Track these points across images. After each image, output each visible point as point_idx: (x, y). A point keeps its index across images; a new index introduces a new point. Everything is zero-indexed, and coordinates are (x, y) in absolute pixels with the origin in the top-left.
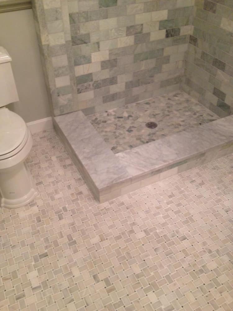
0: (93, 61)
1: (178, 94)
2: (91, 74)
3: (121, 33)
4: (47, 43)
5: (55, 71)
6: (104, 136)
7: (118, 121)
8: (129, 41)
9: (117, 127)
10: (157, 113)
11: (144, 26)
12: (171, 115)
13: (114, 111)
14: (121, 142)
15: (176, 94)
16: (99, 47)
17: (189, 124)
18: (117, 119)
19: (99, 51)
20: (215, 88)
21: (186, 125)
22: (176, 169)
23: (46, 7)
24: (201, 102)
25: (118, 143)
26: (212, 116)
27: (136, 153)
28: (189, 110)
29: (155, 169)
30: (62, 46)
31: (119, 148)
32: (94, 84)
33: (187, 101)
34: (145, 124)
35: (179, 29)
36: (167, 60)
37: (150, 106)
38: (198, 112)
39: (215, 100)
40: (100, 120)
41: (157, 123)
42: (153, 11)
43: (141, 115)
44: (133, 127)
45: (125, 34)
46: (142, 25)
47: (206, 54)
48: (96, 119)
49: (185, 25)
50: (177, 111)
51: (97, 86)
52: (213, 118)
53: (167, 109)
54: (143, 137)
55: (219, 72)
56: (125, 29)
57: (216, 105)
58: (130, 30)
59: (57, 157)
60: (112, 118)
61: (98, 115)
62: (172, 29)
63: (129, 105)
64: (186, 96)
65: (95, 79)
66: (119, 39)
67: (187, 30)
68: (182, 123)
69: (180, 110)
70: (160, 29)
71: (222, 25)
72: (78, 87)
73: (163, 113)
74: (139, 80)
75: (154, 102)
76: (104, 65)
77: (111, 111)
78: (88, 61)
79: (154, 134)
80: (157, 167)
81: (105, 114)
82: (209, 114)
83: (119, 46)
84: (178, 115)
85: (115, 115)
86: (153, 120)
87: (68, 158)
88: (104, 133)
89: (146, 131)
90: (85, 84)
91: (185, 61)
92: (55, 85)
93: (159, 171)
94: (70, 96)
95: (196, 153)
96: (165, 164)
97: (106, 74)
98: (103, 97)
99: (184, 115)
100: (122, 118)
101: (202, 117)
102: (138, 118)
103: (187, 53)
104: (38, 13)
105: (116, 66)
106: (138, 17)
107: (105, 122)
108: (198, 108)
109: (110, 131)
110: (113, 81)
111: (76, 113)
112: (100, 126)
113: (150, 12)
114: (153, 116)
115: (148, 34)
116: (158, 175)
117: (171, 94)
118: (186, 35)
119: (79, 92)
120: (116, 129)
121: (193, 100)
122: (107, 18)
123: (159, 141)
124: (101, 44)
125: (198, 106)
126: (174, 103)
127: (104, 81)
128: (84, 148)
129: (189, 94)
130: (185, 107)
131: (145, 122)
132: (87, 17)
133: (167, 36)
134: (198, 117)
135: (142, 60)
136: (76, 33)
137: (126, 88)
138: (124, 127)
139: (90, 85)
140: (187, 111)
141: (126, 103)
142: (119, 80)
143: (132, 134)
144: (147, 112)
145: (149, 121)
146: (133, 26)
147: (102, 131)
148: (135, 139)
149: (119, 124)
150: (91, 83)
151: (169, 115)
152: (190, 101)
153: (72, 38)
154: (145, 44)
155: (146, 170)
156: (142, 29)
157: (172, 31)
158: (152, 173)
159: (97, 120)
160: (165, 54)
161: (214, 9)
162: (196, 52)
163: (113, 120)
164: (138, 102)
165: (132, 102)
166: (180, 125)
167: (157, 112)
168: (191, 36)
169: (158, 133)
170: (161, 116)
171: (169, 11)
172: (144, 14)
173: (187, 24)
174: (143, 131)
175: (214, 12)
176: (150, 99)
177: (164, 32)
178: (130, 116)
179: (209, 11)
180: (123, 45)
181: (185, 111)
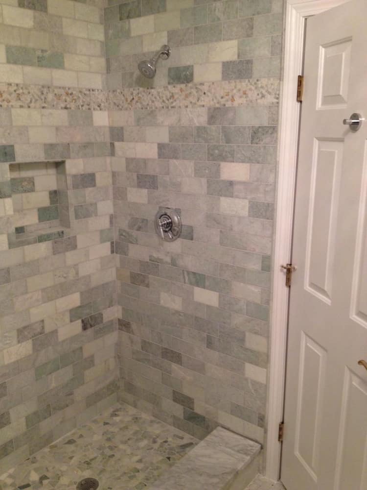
1: (117, 410)
3: (8, 342)
8: (25, 348)
10: (92, 456)
11: (46, 323)
12: (118, 456)
13: (10, 476)
15: (114, 411)
17: (152, 464)
20: (174, 392)
21: (147, 468)
24: (159, 415)
26: (182, 438)
28: (144, 437)
33: (136, 419)
35: (101, 315)
36: (90, 362)
37: (77, 446)
38: (158, 436)
39: (178, 410)
41: (97, 479)
42: (57, 298)
43: (64, 468)
45: (15, 341)
46: (43, 321)
47: (149, 343)
49: (109, 307)
50: (125, 443)
52: (185, 442)
53: (107, 445)
55: (175, 366)
56: (15, 333)
57: (182, 417)
58: (22, 334)
62: (91, 317)
63: (38, 455)
64: (132, 411)
66: (5, 351)
67: (112, 313)
68: (140, 466)
69: (129, 439)
70: (71, 321)
71: (162, 302)
73: (103, 454)
74: (49, 406)
75: (81, 436)
82: (176, 436)
83: (7, 361)
84: (129, 451)
85: (12, 485)
86: (87, 474)
91: (119, 357)
99: (138, 448)
100: (28, 486)
101: (166, 444)
102: (59, 478)
103: (118, 345)
105: (5, 395)
106: (33, 311)
108: (156, 430)
113: (52, 300)
114: (86, 466)
115: (55, 332)
117: (107, 414)
118: (112, 321)
121: (144, 416)
125: (155, 426)
126: (115, 429)
129: (135, 406)
130: (136, 433)
131: (75, 483)
133: (85, 328)
134: (161, 446)
135: (50, 373)
137: (27, 425)
140: (141, 440)
141: (32, 452)
142: (13, 416)
144: (73, 461)
145: (82, 479)
146: (28, 326)
151: (113, 455)
152: (140, 418)
154: (50, 348)
156: (43, 327)
157: (92, 320)
160: (86, 354)
161: (146, 282)
162: (132, 342)
164: (53, 444)
166: (138, 471)
167: (92, 454)
168: (119, 320)
170: (101, 462)
171: (82, 294)
172: (43, 305)
173: (111, 305)
175: (147, 286)
176: (73, 431)
177: (78, 323)
178: (44, 478)
179: (139, 285)
180: (14, 359)
181: (137, 440)
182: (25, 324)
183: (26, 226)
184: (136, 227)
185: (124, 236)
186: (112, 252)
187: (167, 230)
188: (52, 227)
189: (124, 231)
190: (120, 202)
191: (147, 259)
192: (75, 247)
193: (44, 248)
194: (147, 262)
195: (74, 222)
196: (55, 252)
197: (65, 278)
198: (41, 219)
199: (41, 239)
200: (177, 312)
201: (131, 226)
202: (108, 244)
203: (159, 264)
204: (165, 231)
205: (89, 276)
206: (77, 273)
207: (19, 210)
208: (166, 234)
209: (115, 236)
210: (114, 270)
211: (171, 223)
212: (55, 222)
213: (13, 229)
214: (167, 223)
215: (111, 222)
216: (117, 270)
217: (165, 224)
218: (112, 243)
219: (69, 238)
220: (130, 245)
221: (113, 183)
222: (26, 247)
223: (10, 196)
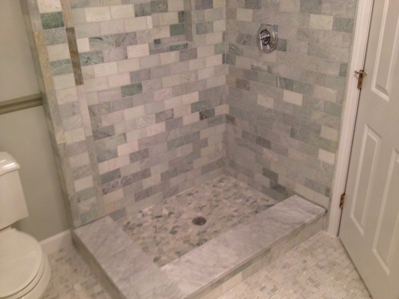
0: (119, 154)
1: (223, 179)
2: (118, 170)
3: (149, 121)
4: (62, 142)
5: (74, 172)
6: (142, 244)
8: (161, 127)
9: (157, 230)
10: (203, 205)
11: (175, 111)
12: (221, 206)
13: (150, 210)
14: (165, 249)
15: (221, 179)
16: (125, 139)
17: (244, 214)
18: (156, 220)
19: (126, 142)
20: (264, 169)
21: (240, 216)
22: (239, 275)
23: (60, 102)
24: (252, 185)
25: (161, 252)
26: (268, 201)
27: (187, 261)
28: (241, 196)
29: (216, 279)
30: (81, 143)
31: (164, 258)
32: (122, 181)
33: (236, 186)
34: (192, 220)
35: (213, 110)
36: (205, 143)
37: (194, 197)
38: (250, 198)
39: (267, 182)
40: (134, 224)
41: (205, 217)
42: (182, 94)
43: (185, 209)
44: (177, 227)
45: (154, 121)
46: (172, 110)
47: (248, 133)
48: (129, 223)
49: (219, 105)
50: (227, 199)
51: (127, 182)
52: (270, 203)
53: (214, 199)
54: (192, 238)
55: (265, 150)
56: (154, 116)
57: (269, 187)
58: (159, 116)
60: (149, 219)
61: (130, 218)
62: (206, 111)
63: (168, 200)
64: (233, 180)
65: (123, 174)
66: (147, 127)
67: (222, 110)
68: (235, 214)
69: (229, 197)
70: (192, 112)
71: (259, 102)
72: (103, 187)
73: (211, 204)
74: (176, 169)
75: (197, 192)
76: (133, 157)
77: (146, 210)
78: (114, 155)
79: (204, 232)
80: (217, 277)
81: (140, 216)
82: (263, 199)
83: (149, 135)
84: (229, 204)
85: (152, 215)
86: (199, 214)
88: (140, 241)
89: (193, 230)
90: (112, 183)
91: (225, 142)
92: (74, 190)
93: (220, 281)
94: (93, 200)
95: (260, 250)
96: (227, 270)
97: (137, 167)
98: (135, 195)
99: (235, 203)
100: (161, 216)
101: (256, 203)
102: (181, 215)
103: (226, 134)
104: (51, 110)
105: (147, 157)
106: (166, 102)
107: (141, 225)
108: (249, 193)
109: (148, 237)
110: (145, 174)
111: (102, 220)
112: (135, 231)
113: (179, 95)
114: (199, 210)
115: (181, 118)
116: (220, 287)
117: (215, 180)
118: (221, 115)
119: (105, 192)
120: (156, 232)
121: (242, 184)
122: (132, 107)
123: (213, 241)
124: (128, 135)
125: (249, 191)
126: (221, 190)
127: (135, 175)
128: (119, 266)
129: (236, 177)
130: (235, 194)
131: (191, 219)
132: (110, 108)
133: (202, 118)
134: (252, 203)
135: (178, 147)
136: (98, 126)
137: (162, 180)
138: (166, 229)
139: (117, 183)
140: (238, 198)
141: (164, 197)
142: (152, 171)
143: (177, 236)
144: (191, 205)
145: (195, 217)
146: (163, 112)
147: (138, 238)
148: (181, 242)
149: (159, 225)
150: (119, 180)
152: (239, 185)
153: (94, 132)
154: (178, 129)
155: (204, 284)
156: (173, 114)
157: (207, 113)
158: (211, 286)
159: (131, 224)
160: (202, 137)
161: (248, 86)
162: (235, 132)
163: (150, 221)
164: (179, 194)
165: (170, 196)
166: (234, 217)
167: (203, 203)
168: (227, 115)
169: (209, 230)
170: (209, 208)
171: (200, 93)
172: (173, 98)
173: (221, 104)
174: (190, 230)
175: (248, 89)
176: (192, 188)
177: (197, 114)
178: (170, 213)
179: (243, 89)
180: (153, 133)
181: (235, 199)
182: (161, 110)
183: (162, 39)
184: (242, 41)
185: (233, 49)
186: (223, 62)
187: (266, 43)
188: (179, 40)
189: (233, 45)
190: (231, 21)
191: (249, 68)
192: (195, 57)
193: (173, 56)
194: (249, 70)
195: (195, 37)
196: (181, 60)
197: (188, 79)
198: (172, 34)
199: (172, 49)
200: (269, 110)
201: (238, 41)
202: (220, 56)
203: (258, 72)
204: (264, 44)
205: (206, 80)
206: (197, 77)
207: (157, 26)
208: (265, 46)
209: (226, 49)
210: (224, 77)
211: (269, 37)
212: (182, 37)
213: (152, 40)
214: (266, 38)
215: (224, 38)
216: (227, 77)
217: (264, 38)
218: (224, 55)
219: (192, 49)
220: (237, 57)
221: (227, 6)
222: (162, 54)
223: (150, 14)
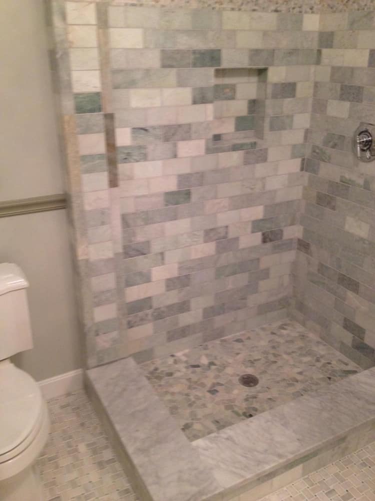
0: (154, 279)
1: (286, 325)
2: (150, 298)
3: (196, 239)
4: (85, 257)
5: (95, 297)
6: (171, 401)
7: (193, 372)
8: (210, 248)
9: (192, 385)
10: (256, 358)
11: (230, 229)
12: (280, 363)
13: (185, 355)
14: (200, 413)
15: (283, 325)
16: (163, 259)
17: (312, 378)
18: (191, 370)
19: (163, 264)
20: (345, 320)
21: (307, 381)
22: (299, 469)
23: (87, 208)
24: (326, 339)
25: (194, 416)
26: (347, 364)
27: (227, 439)
28: (309, 353)
29: (264, 472)
30: (109, 260)
31: (197, 426)
32: (154, 312)
33: (303, 337)
34: (238, 378)
35: (282, 231)
36: (266, 274)
37: (244, 345)
38: (322, 357)
39: (348, 338)
40: (163, 371)
41: (258, 377)
42: (242, 208)
43: (230, 361)
44: (219, 384)
45: (202, 240)
46: (227, 227)
47: (327, 267)
48: (156, 369)
49: (290, 225)
50: (289, 354)
51: (159, 315)
52: (349, 368)
53: (272, 351)
54: (237, 403)
55: (350, 294)
56: (202, 233)
57: (350, 345)
58: (209, 234)
59: (88, 445)
60: (181, 367)
61: (158, 362)
62: (271, 231)
63: (210, 344)
64: (300, 329)
65: (155, 304)
66: (192, 247)
67: (293, 232)
68: (299, 377)
69: (293, 352)
70: (253, 232)
71: (347, 227)
72: (130, 319)
73: (266, 358)
74: (223, 305)
75: (249, 338)
76: (171, 284)
77: (179, 354)
78: (146, 278)
79: (255, 397)
80: (267, 468)
81: (171, 361)
82: (340, 361)
83: (194, 256)
84: (292, 362)
85: (186, 362)
86: (250, 371)
87: (106, 447)
88: (169, 397)
89: (240, 392)
90: (140, 314)
91: (294, 276)
92: (92, 319)
93: (271, 475)
94: (114, 334)
95: (332, 437)
96: (281, 461)
97: (173, 297)
98: (169, 332)
99: (301, 362)
100: (198, 366)
101: (329, 365)
102: (224, 367)
103: (295, 265)
104: (76, 215)
105: (188, 285)
106: (220, 216)
107: (170, 374)
108: (321, 350)
109: (180, 393)
110: (183, 307)
111: (123, 361)
112: (163, 382)
113: (237, 209)
114: (249, 364)
115: (237, 239)
116: (270, 481)
117: (276, 325)
118: (291, 239)
119: (130, 325)
120: (190, 388)
121: (311, 336)
122: (175, 219)
123: (266, 415)
124: (167, 255)
125: (321, 347)
126: (281, 341)
127: (170, 307)
128: (137, 431)
129: (304, 325)
130: (301, 348)
131: (238, 375)
132: (148, 218)
133: (264, 241)
134: (324, 365)
135: (228, 276)
136: (130, 241)
137: (204, 317)
138: (203, 385)
139: (147, 315)
140: (305, 355)
141: (205, 340)
142: (193, 304)
143: (218, 397)
144: (238, 357)
145: (245, 373)
146: (215, 229)
147: (167, 393)
148: (222, 407)
149: (194, 378)
150: (149, 312)
151: (275, 362)
152: (307, 337)
153: (125, 247)
154: (231, 252)
155: (249, 476)
156: (227, 233)
157: (272, 235)
158: (259, 479)
159: (159, 371)
160: (262, 266)
161: (333, 204)
162: (309, 263)
163: (184, 370)
164: (223, 338)
165: (214, 339)
166: (297, 381)
167: (256, 355)
168: (299, 240)
169: (261, 395)
170: (264, 364)
171: (266, 207)
172: (228, 212)
173: (292, 224)
174: (236, 392)
175: (334, 208)
176: (243, 332)
177: (259, 236)
178: (212, 364)
179: (325, 206)
180: (199, 256)
181: (301, 355)
182: (212, 227)
183: (223, 134)
184: (331, 144)
185: (318, 153)
186: (302, 169)
187: (365, 148)
188: (245, 137)
189: (318, 147)
190: (318, 115)
191: (338, 180)
192: (264, 159)
193: (235, 158)
194: (337, 183)
195: (268, 135)
196: (246, 162)
197: (252, 189)
198: (238, 129)
199: (235, 148)
200: (362, 239)
201: (326, 143)
202: (299, 161)
203: (351, 186)
204: (362, 150)
205: (275, 191)
206: (264, 187)
207: (219, 118)
208: (364, 152)
209: (308, 152)
210: (301, 187)
211: (371, 141)
212: (250, 133)
213: (210, 136)
214: (367, 141)
215: (306, 138)
216: (305, 188)
217: (363, 142)
218: (303, 160)
219: (261, 150)
220: (322, 164)
221: (314, 95)
222: (220, 154)
223: (211, 102)
